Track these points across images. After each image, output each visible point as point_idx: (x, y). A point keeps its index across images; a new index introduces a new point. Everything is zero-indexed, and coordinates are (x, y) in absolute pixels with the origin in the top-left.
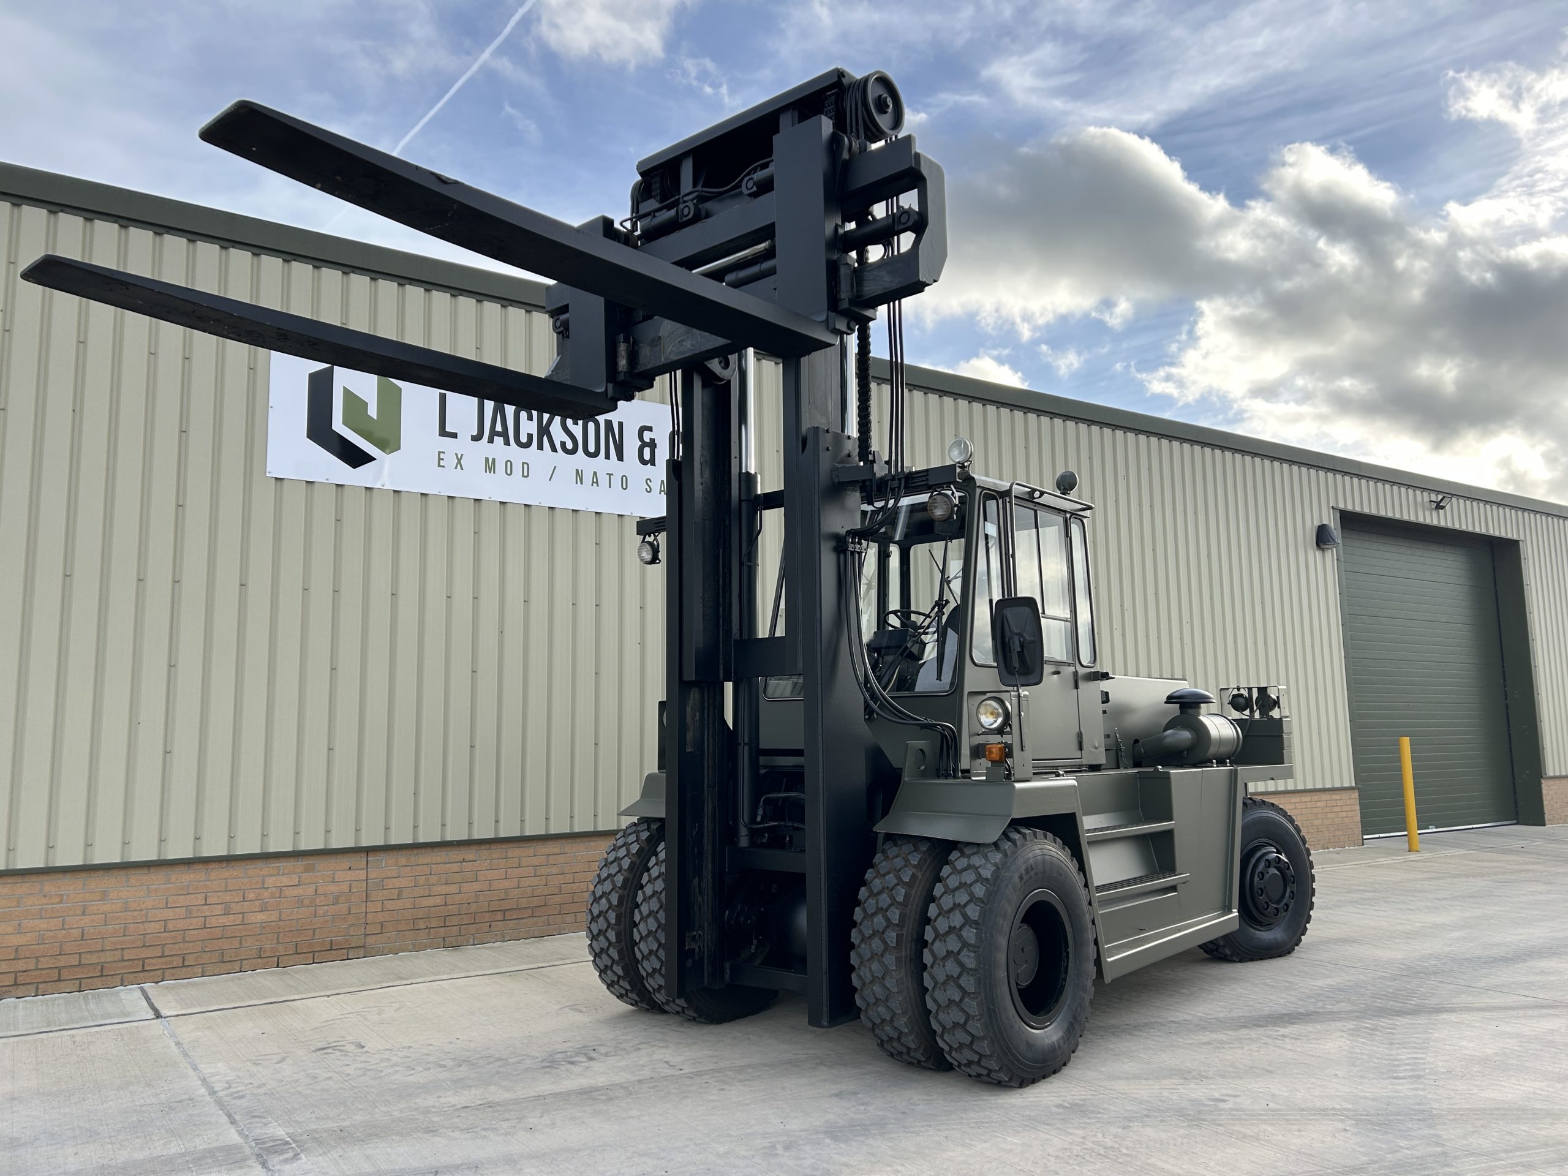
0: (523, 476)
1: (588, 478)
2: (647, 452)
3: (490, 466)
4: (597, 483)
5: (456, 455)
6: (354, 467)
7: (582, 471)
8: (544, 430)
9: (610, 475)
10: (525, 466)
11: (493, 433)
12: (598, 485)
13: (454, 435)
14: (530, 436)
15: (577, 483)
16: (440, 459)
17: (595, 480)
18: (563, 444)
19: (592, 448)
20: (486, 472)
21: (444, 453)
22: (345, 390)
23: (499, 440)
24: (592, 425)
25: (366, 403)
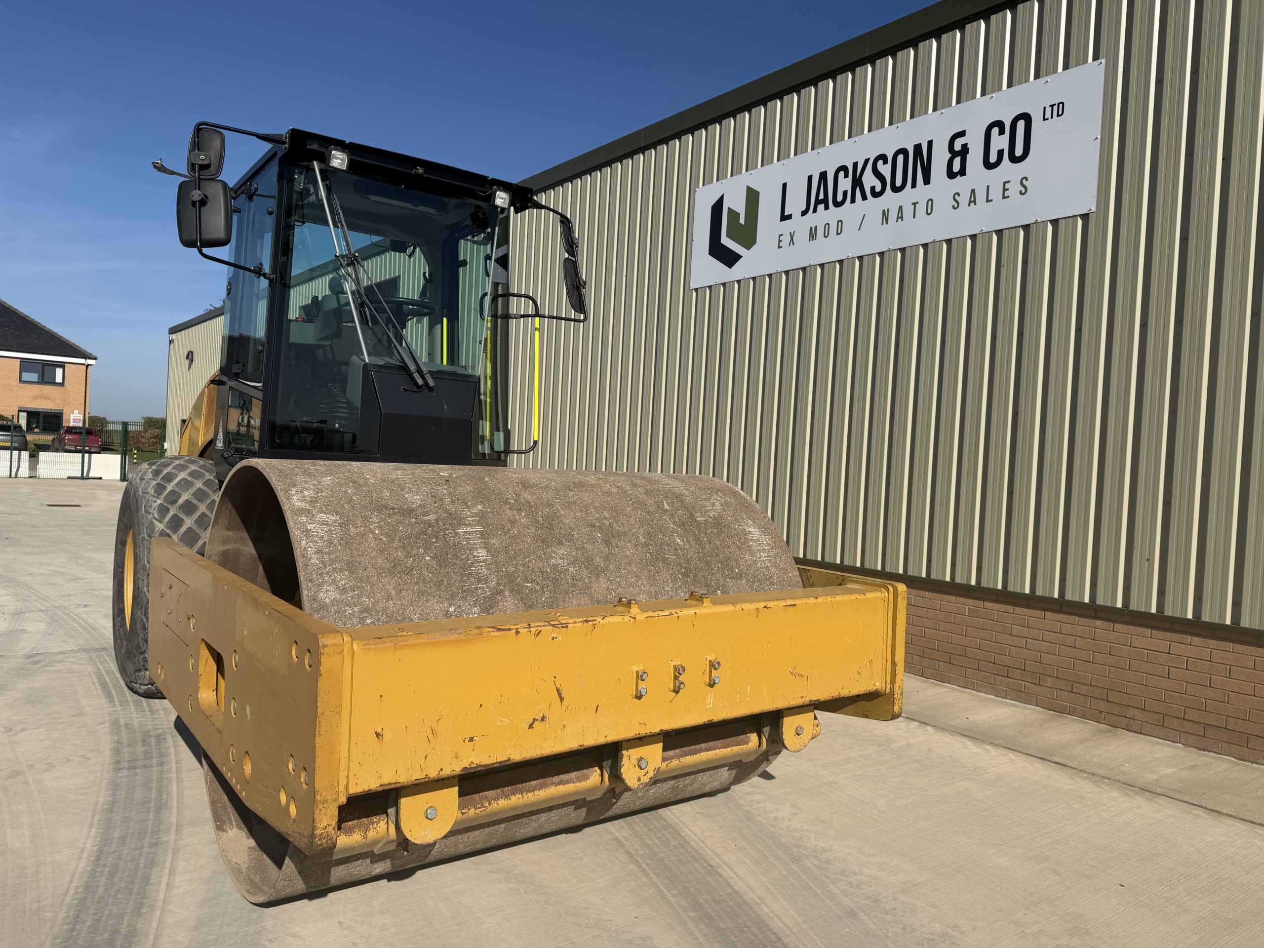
0: (838, 234)
1: (893, 216)
2: (957, 162)
3: (813, 234)
4: (902, 218)
5: (790, 233)
6: (730, 268)
7: (888, 209)
8: (857, 182)
9: (915, 204)
10: (840, 223)
11: (818, 202)
12: (902, 220)
13: (790, 217)
14: (845, 193)
15: (882, 224)
16: (780, 241)
17: (900, 216)
18: (873, 189)
19: (899, 183)
20: (810, 241)
21: (782, 235)
22: (729, 210)
23: (821, 207)
24: (901, 158)
25: (739, 214)
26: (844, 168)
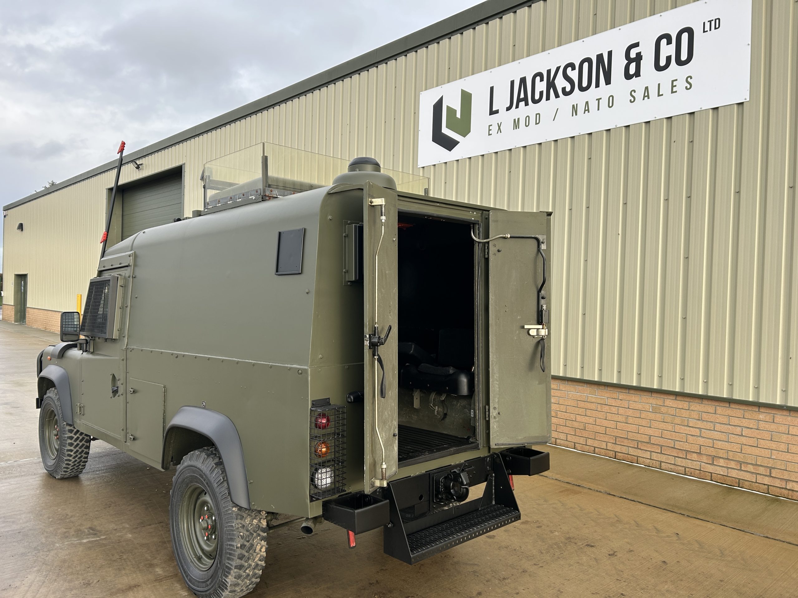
0: (536, 124)
1: (581, 109)
2: (633, 66)
3: (516, 124)
4: (588, 110)
5: (498, 124)
6: (450, 151)
7: (577, 104)
8: (551, 85)
9: (599, 100)
10: (538, 116)
11: (519, 100)
12: (589, 112)
13: (497, 112)
14: (541, 93)
15: (573, 116)
16: (490, 130)
18: (564, 89)
19: (585, 84)
20: (514, 129)
21: (491, 125)
22: (448, 107)
23: (522, 104)
24: (586, 65)
25: (455, 111)
26: (540, 75)
